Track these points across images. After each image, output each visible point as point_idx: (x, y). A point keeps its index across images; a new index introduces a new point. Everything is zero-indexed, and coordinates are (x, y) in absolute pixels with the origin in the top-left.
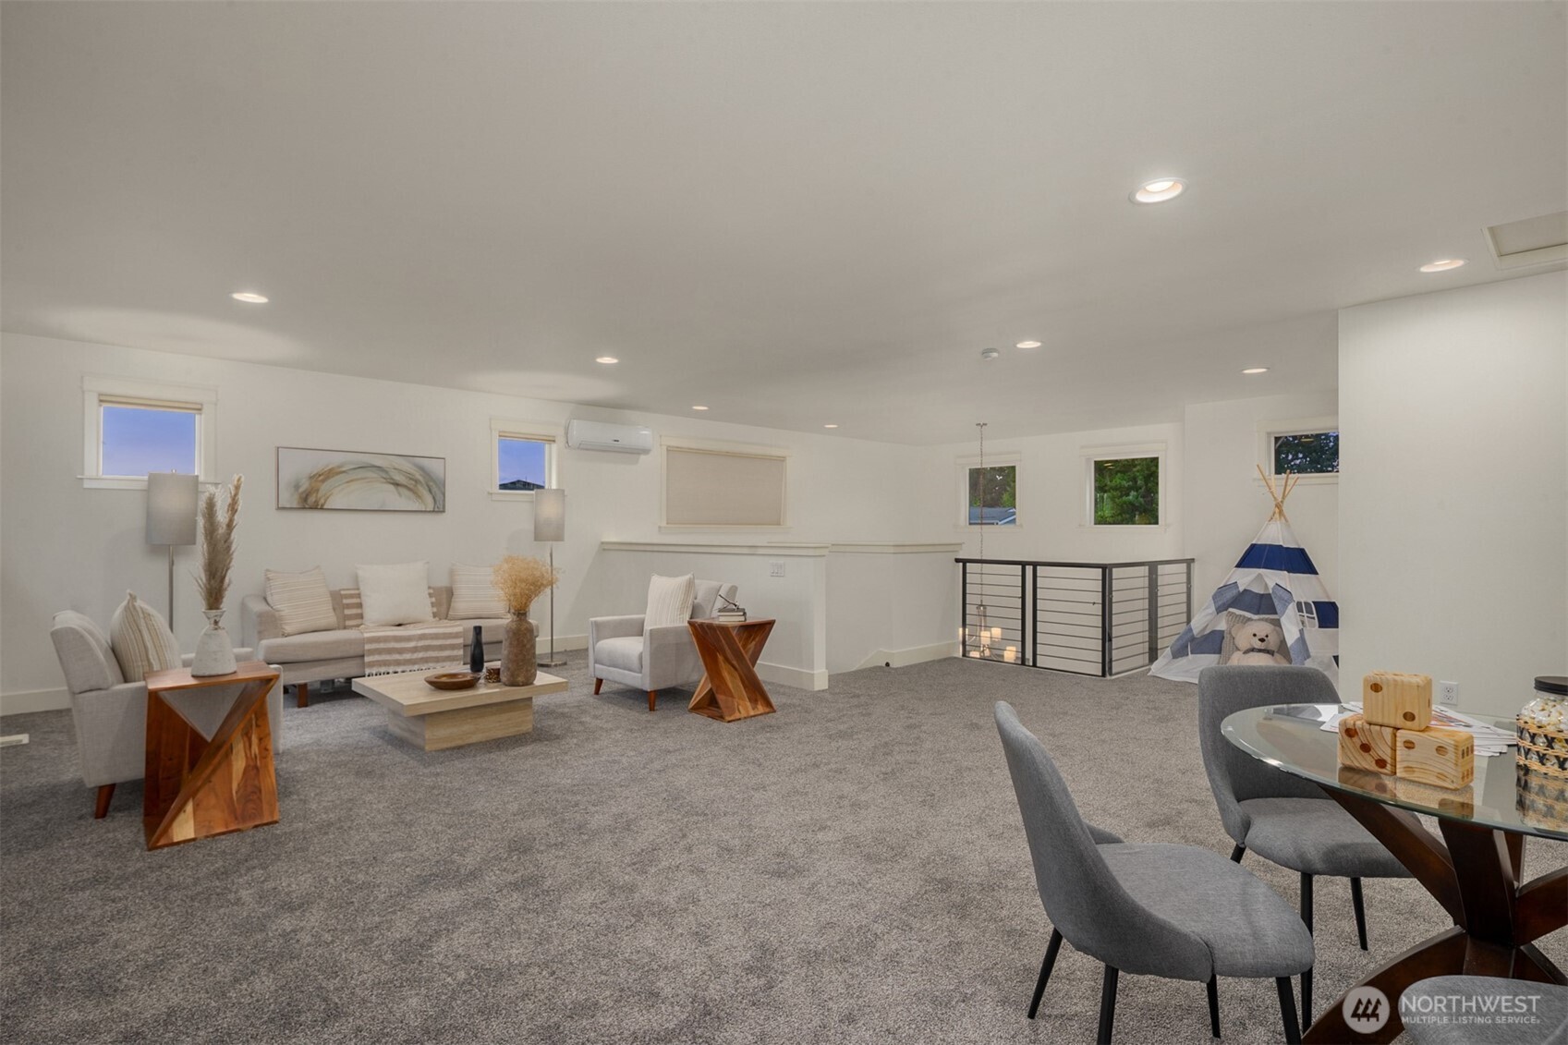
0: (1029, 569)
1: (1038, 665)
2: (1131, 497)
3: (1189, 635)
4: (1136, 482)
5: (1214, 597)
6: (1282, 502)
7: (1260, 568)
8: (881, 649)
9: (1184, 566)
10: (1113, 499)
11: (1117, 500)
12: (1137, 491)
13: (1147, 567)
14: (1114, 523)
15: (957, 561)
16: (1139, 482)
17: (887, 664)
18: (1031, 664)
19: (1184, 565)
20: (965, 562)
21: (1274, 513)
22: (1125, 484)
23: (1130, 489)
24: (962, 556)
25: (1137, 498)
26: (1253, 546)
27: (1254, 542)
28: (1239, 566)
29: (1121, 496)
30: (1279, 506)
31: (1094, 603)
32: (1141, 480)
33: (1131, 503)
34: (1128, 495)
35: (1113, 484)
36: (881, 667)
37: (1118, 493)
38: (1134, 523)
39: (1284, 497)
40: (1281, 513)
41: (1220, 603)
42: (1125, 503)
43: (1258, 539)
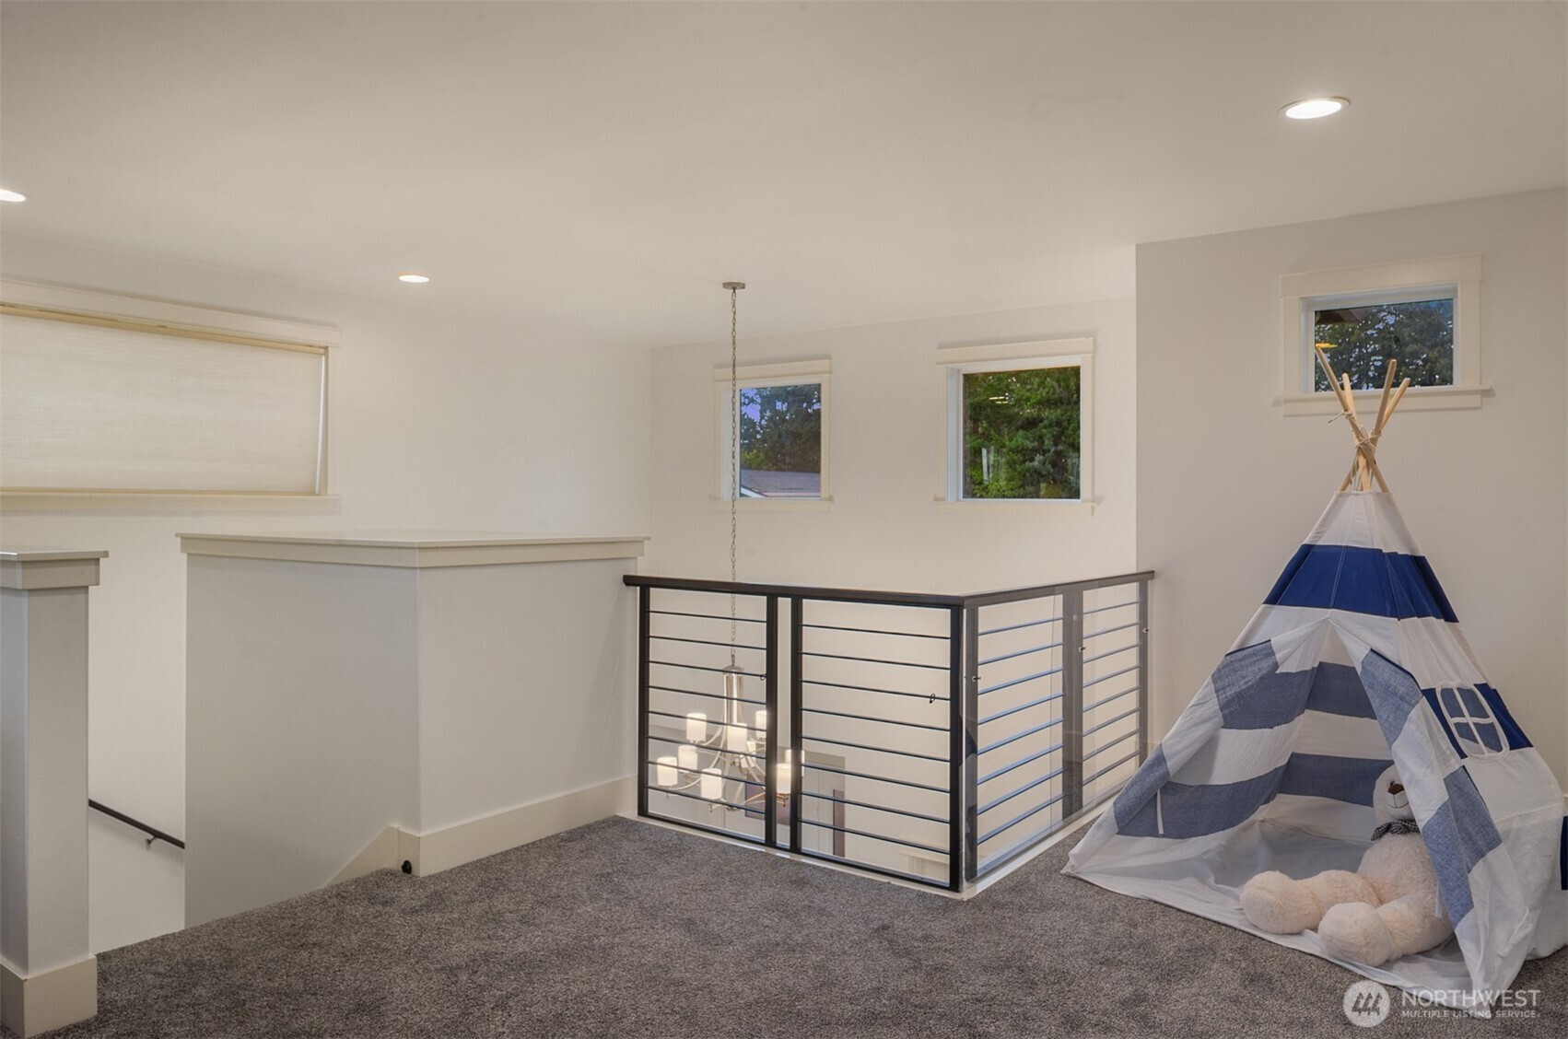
0: (784, 605)
1: (805, 848)
2: (1036, 463)
3: (1158, 773)
4: (1043, 442)
5: (1216, 678)
6: (1374, 441)
7: (1327, 607)
8: (395, 825)
9: (1131, 590)
10: (1011, 464)
11: (1018, 466)
12: (1044, 455)
13: (1060, 598)
14: (1014, 497)
15: (629, 581)
16: (1047, 442)
17: (407, 867)
18: (787, 844)
19: (1134, 587)
20: (645, 585)
21: (1356, 468)
22: (1029, 444)
23: (1035, 451)
24: (642, 571)
25: (1044, 464)
26: (1307, 550)
27: (1307, 541)
28: (1274, 599)
29: (1024, 462)
30: (1365, 450)
31: (932, 698)
32: (1049, 439)
33: (1037, 472)
34: (1032, 460)
35: (1013, 444)
36: (389, 873)
37: (1019, 457)
38: (1038, 497)
39: (1378, 431)
40: (1371, 464)
41: (1231, 692)
42: (1028, 470)
43: (1319, 533)
